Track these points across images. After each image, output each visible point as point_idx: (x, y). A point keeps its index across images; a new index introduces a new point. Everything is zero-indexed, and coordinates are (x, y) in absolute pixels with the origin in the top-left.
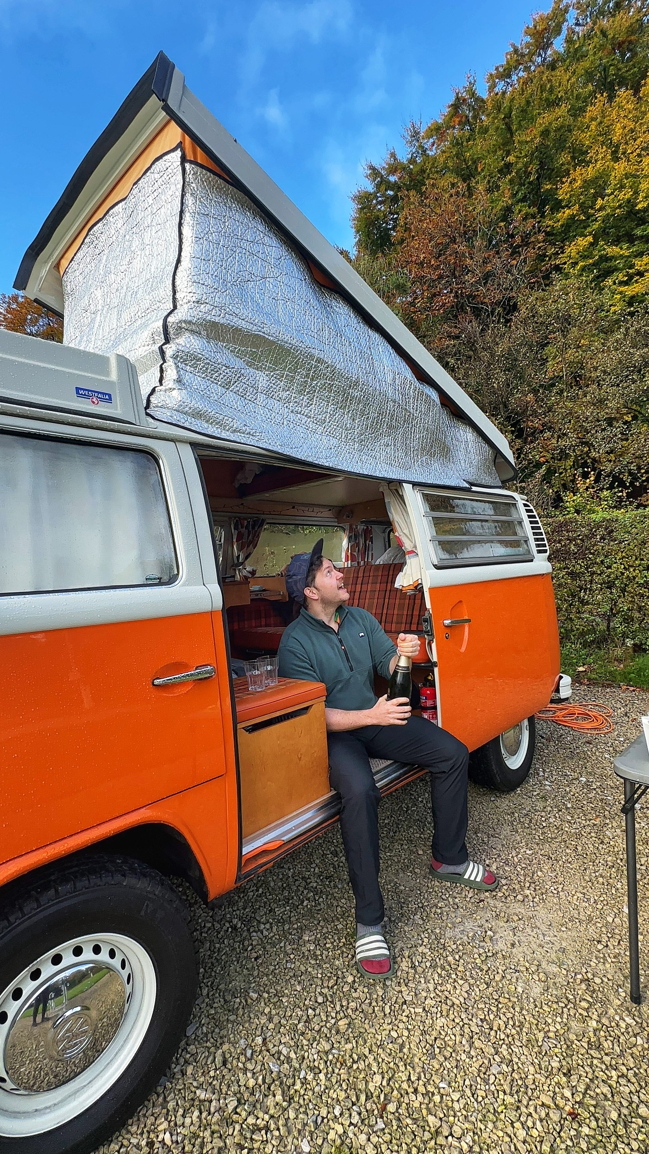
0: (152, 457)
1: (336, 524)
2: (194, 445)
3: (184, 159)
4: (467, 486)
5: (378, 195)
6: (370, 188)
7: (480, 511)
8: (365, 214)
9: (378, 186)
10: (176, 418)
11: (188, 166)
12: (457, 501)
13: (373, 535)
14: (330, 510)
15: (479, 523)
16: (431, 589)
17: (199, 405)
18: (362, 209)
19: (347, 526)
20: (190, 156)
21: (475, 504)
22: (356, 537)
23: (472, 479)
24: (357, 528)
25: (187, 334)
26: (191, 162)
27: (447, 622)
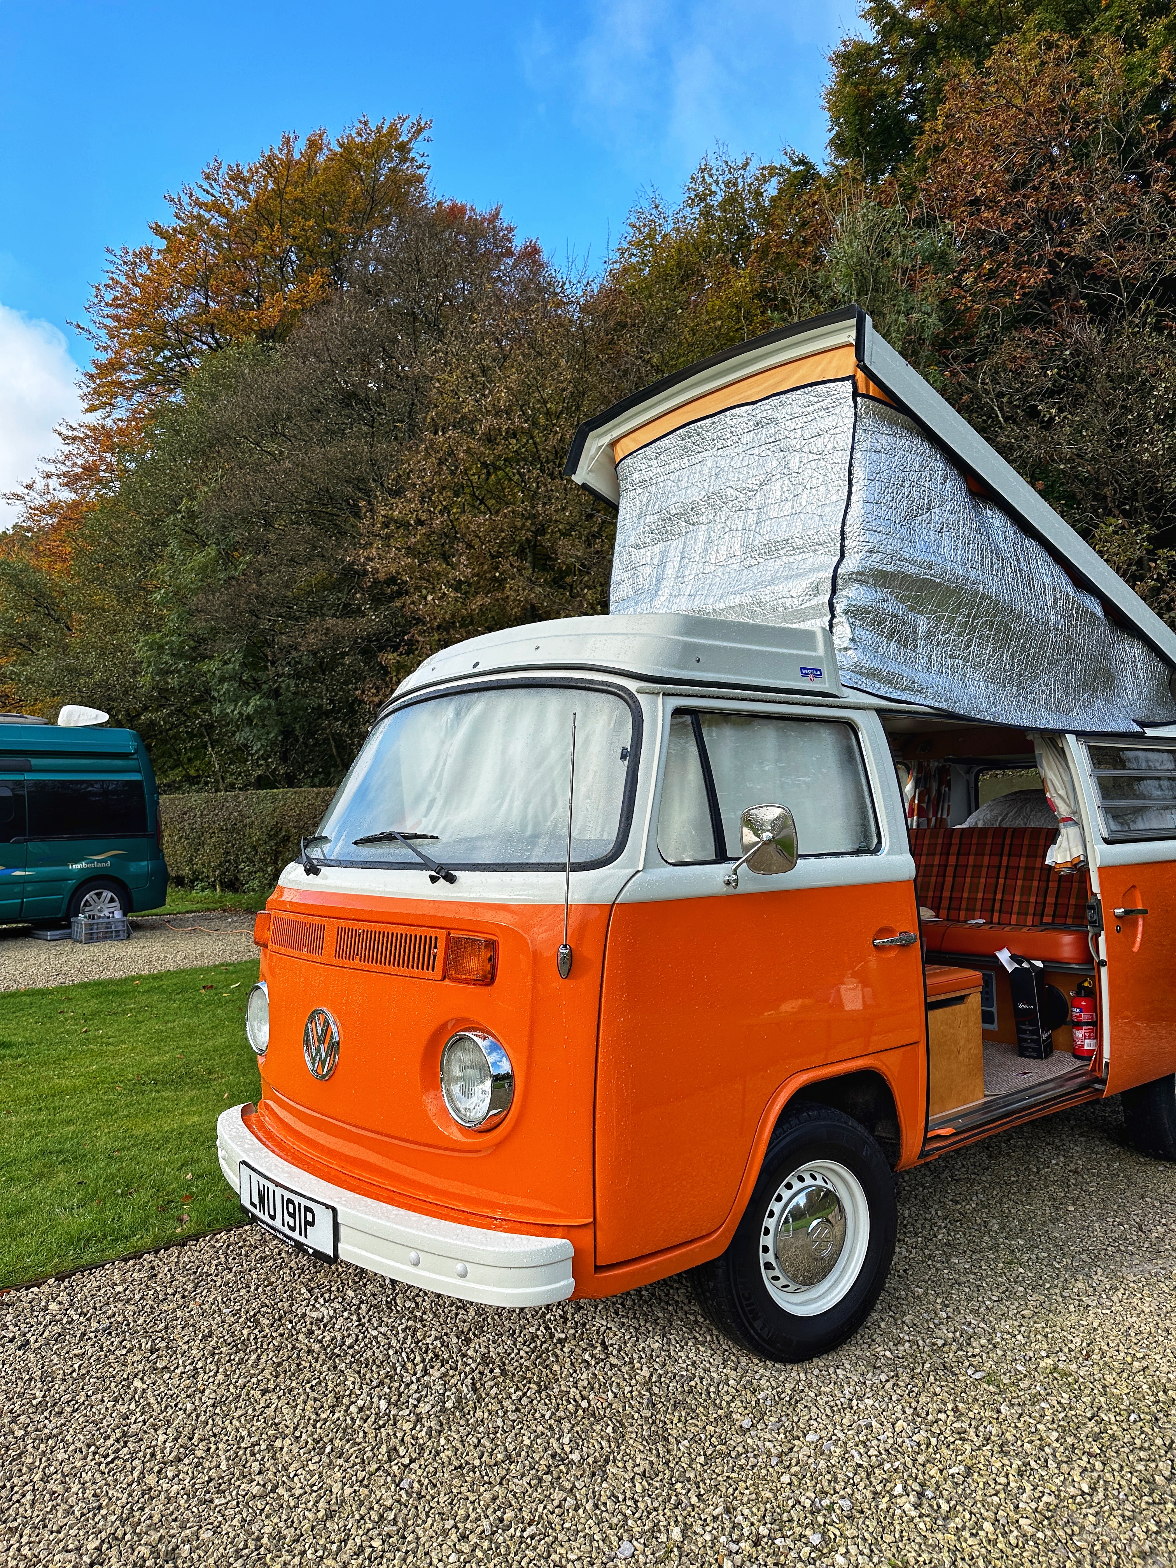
0: (850, 727)
1: (900, 760)
2: (880, 711)
3: (855, 394)
4: (1139, 729)
5: (886, 49)
6: (868, 34)
7: (1158, 765)
8: (856, 85)
9: (886, 33)
10: (856, 680)
11: (859, 399)
12: (1128, 753)
13: (953, 778)
15: (1156, 783)
16: (1100, 869)
17: (875, 664)
18: (848, 76)
20: (862, 389)
21: (1150, 755)
23: (1142, 715)
25: (856, 585)
26: (863, 396)
27: (1119, 911)
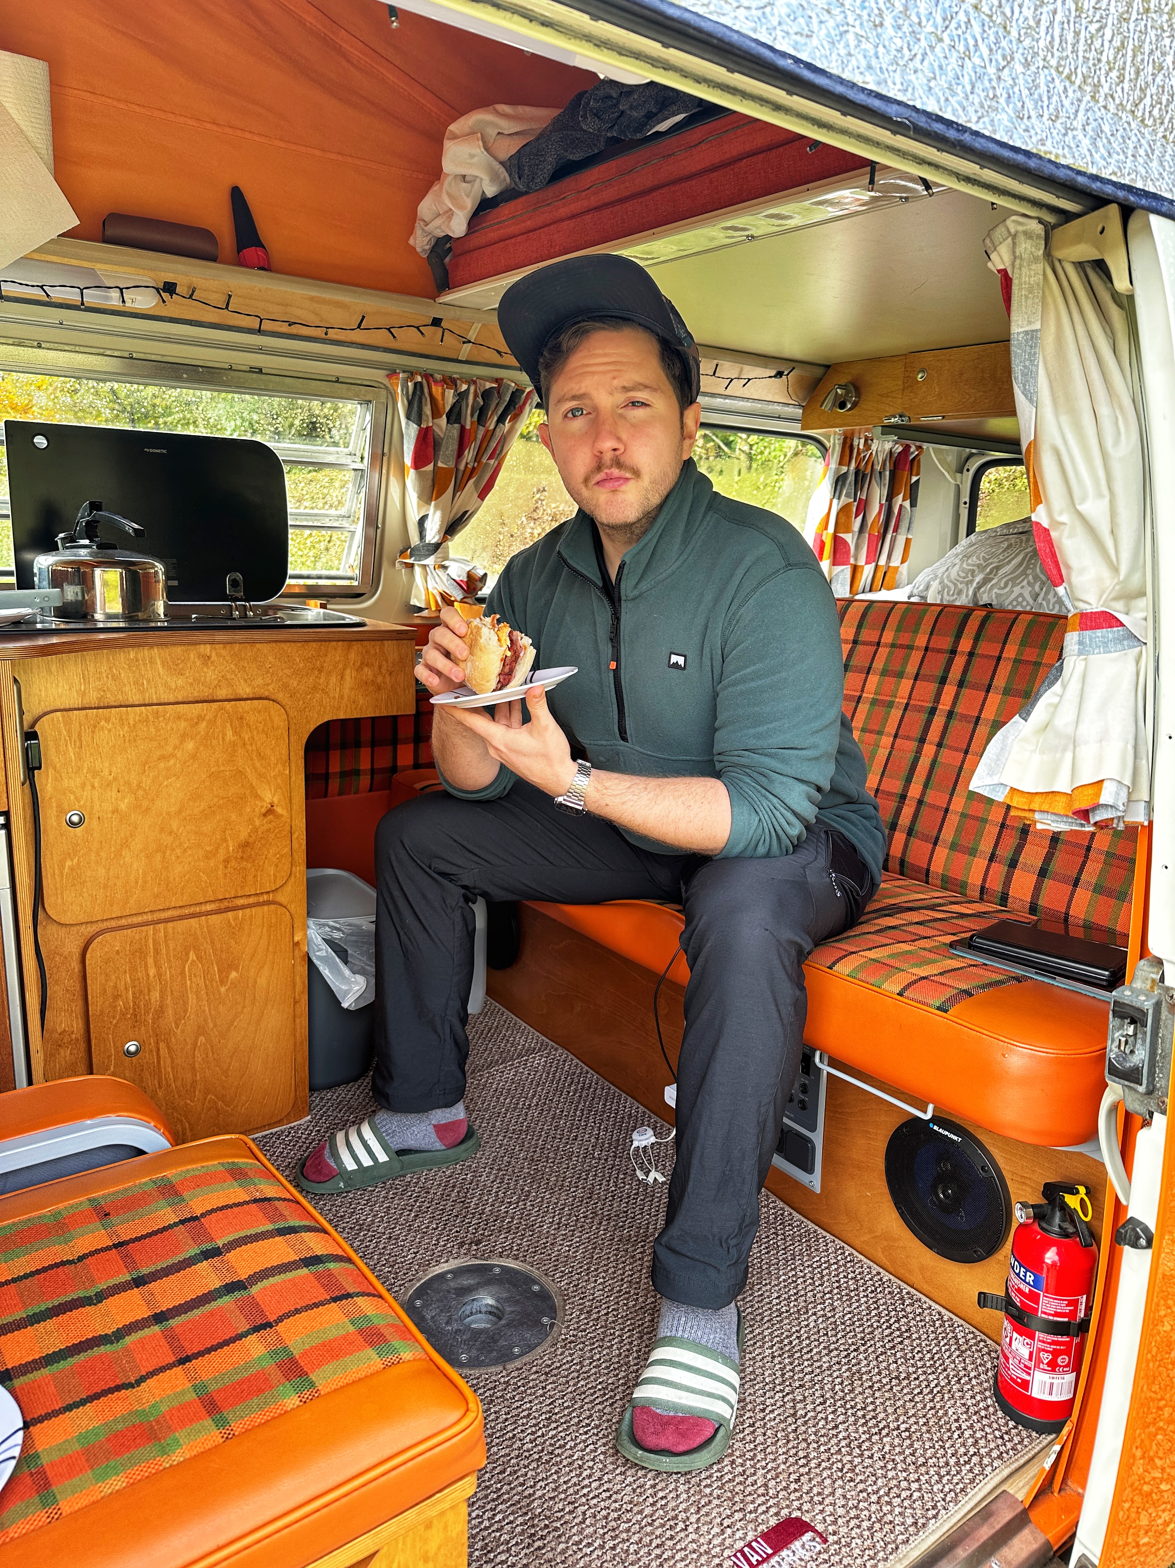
1: (796, 428)
13: (924, 479)
14: (780, 374)
19: (833, 438)
22: (860, 478)
24: (867, 446)
